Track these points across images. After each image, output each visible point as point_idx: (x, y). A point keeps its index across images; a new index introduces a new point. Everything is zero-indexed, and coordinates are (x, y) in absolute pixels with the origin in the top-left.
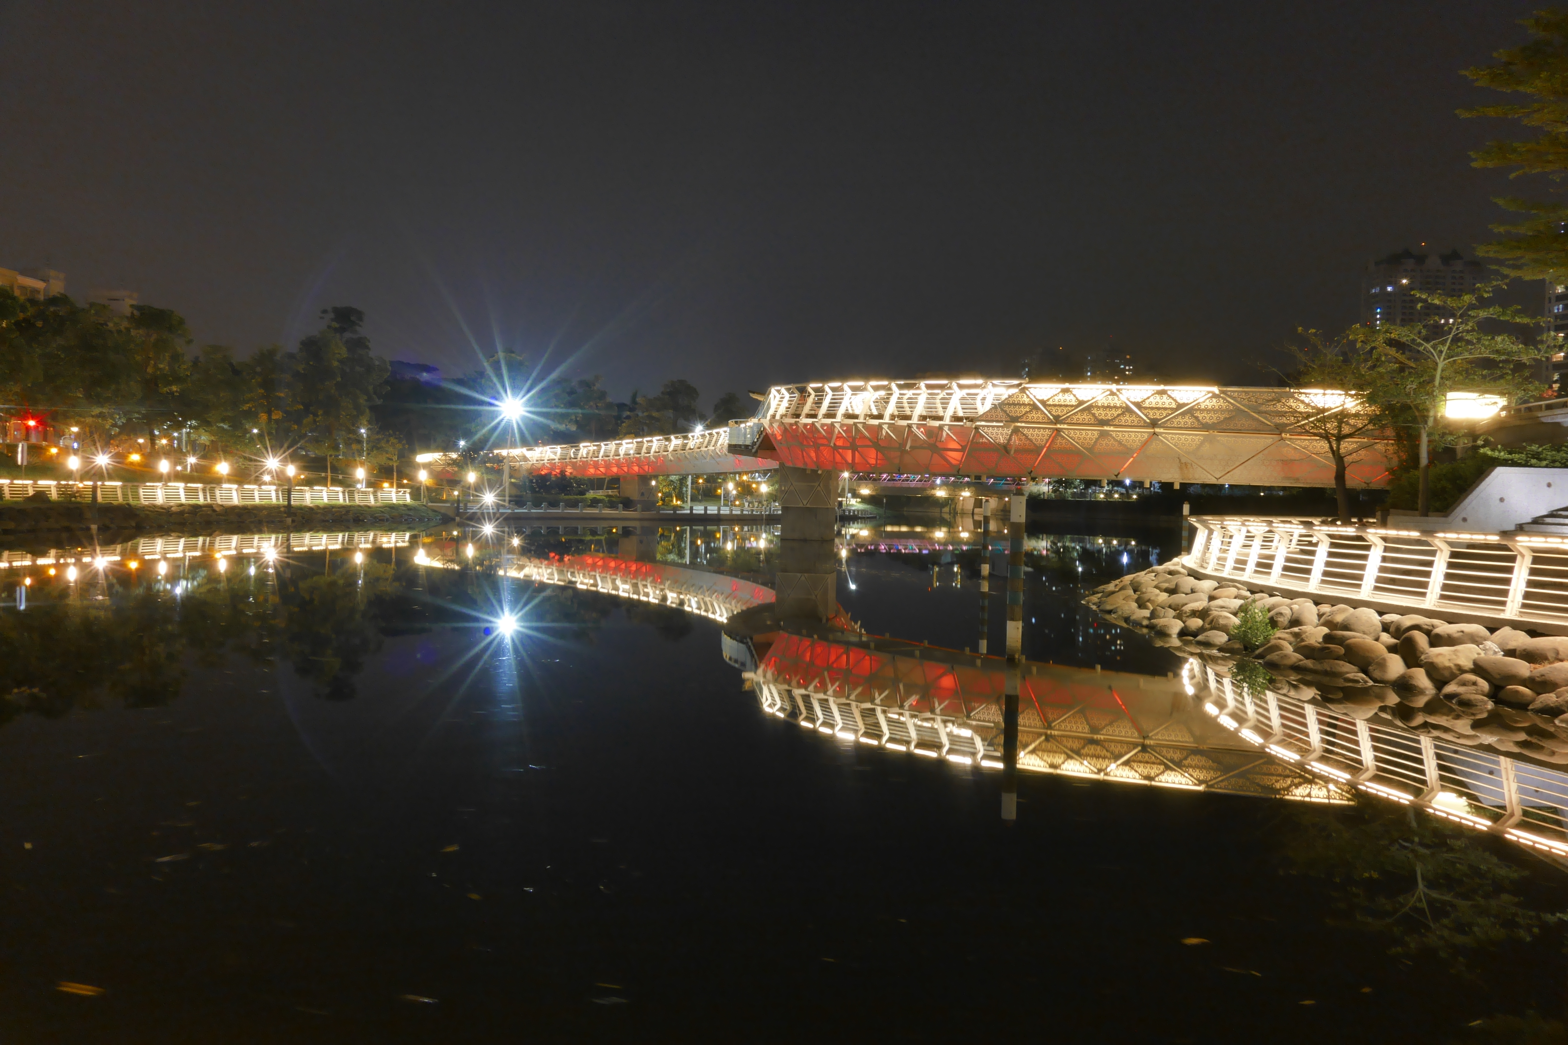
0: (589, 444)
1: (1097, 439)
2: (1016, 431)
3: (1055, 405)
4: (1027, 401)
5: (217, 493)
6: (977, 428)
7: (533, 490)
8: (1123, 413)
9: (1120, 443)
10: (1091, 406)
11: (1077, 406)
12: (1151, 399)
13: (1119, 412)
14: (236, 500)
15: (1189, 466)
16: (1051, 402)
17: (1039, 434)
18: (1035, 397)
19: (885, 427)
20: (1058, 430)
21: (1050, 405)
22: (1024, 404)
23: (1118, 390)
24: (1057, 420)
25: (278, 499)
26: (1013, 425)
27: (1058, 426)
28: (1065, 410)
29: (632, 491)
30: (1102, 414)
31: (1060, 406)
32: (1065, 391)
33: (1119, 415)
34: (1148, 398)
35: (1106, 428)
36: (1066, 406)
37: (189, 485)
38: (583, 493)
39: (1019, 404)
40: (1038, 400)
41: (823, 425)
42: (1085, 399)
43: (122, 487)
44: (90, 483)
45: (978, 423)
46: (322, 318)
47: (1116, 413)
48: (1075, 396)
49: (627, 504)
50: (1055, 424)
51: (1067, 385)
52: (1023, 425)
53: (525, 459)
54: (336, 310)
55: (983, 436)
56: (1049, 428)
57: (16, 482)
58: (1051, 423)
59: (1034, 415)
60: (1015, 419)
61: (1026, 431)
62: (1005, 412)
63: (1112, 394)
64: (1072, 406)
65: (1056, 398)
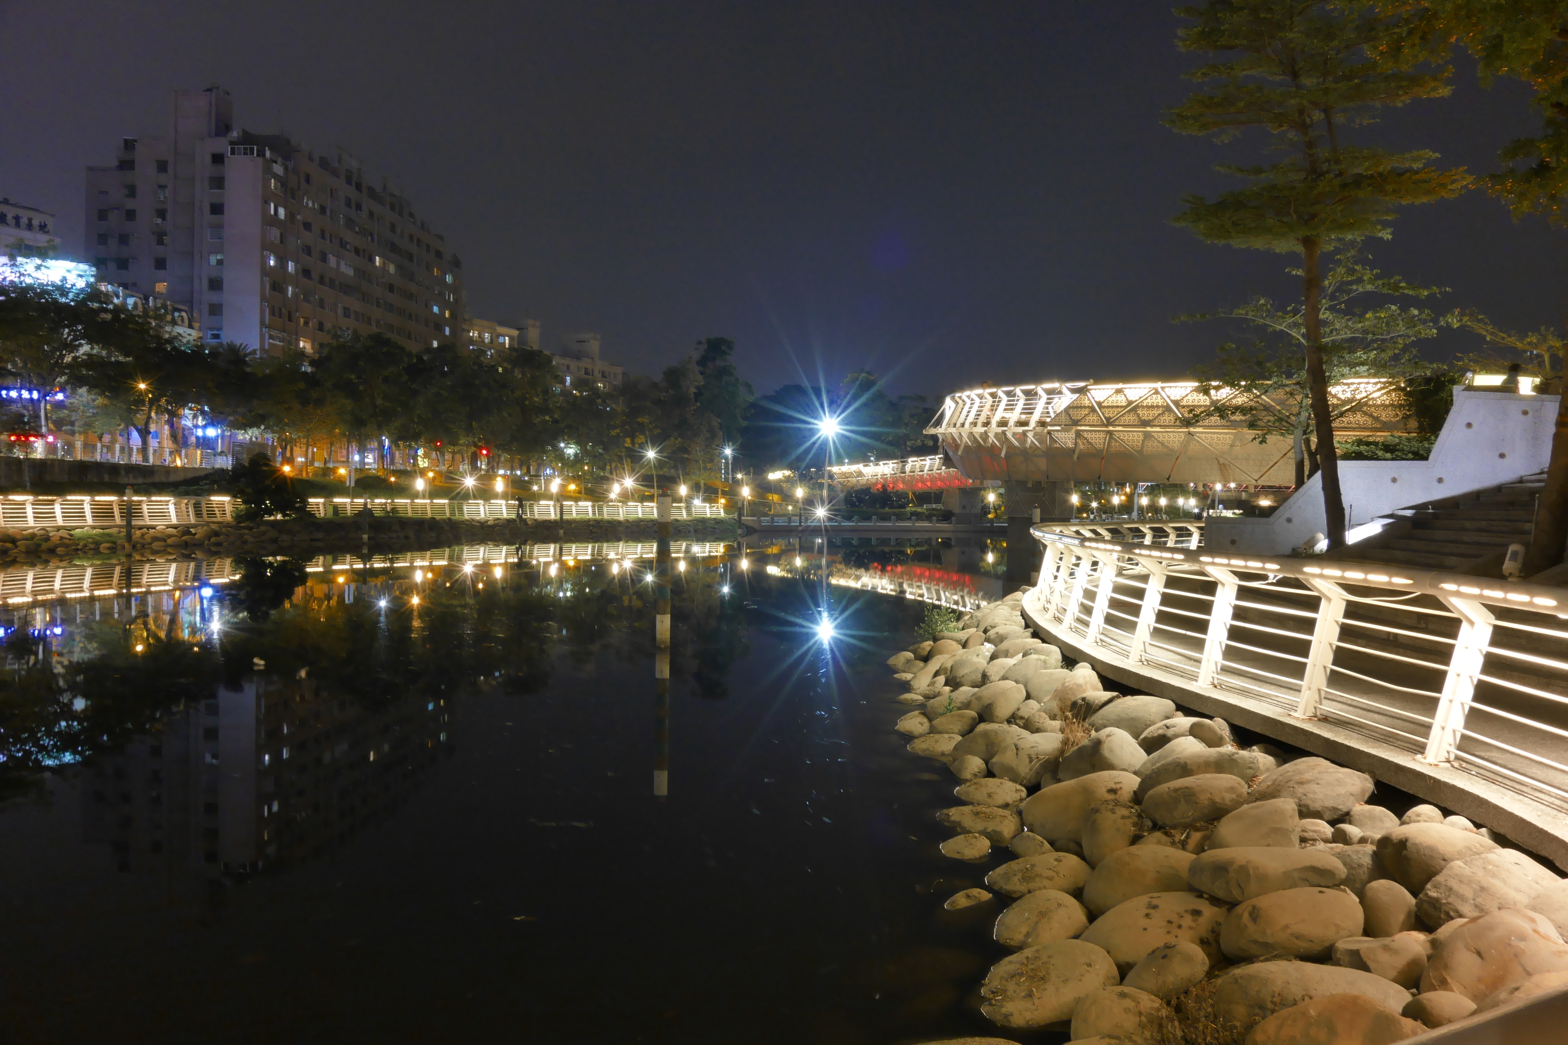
1: (1143, 441)
2: (1078, 434)
3: (1108, 407)
4: (1087, 403)
6: (1049, 433)
8: (1163, 413)
9: (1163, 444)
10: (1137, 406)
11: (1126, 407)
12: (1189, 397)
13: (1160, 411)
15: (1228, 467)
16: (1105, 404)
17: (1097, 438)
20: (1110, 433)
21: (1105, 407)
22: (1085, 407)
23: (1163, 388)
24: (1109, 422)
26: (1074, 428)
27: (1111, 428)
28: (1116, 410)
29: (954, 504)
30: (1144, 414)
31: (1113, 407)
32: (1119, 391)
33: (1159, 415)
34: (1187, 395)
35: (1149, 429)
36: (1117, 407)
39: (1081, 407)
42: (1134, 399)
45: (1049, 428)
47: (1156, 412)
48: (1125, 396)
50: (1107, 426)
51: (1120, 386)
52: (1087, 428)
55: (1056, 442)
56: (1103, 431)
58: (1103, 425)
59: (1092, 418)
61: (1085, 435)
62: (1069, 415)
63: (1157, 392)
64: (1122, 407)
65: (1110, 399)
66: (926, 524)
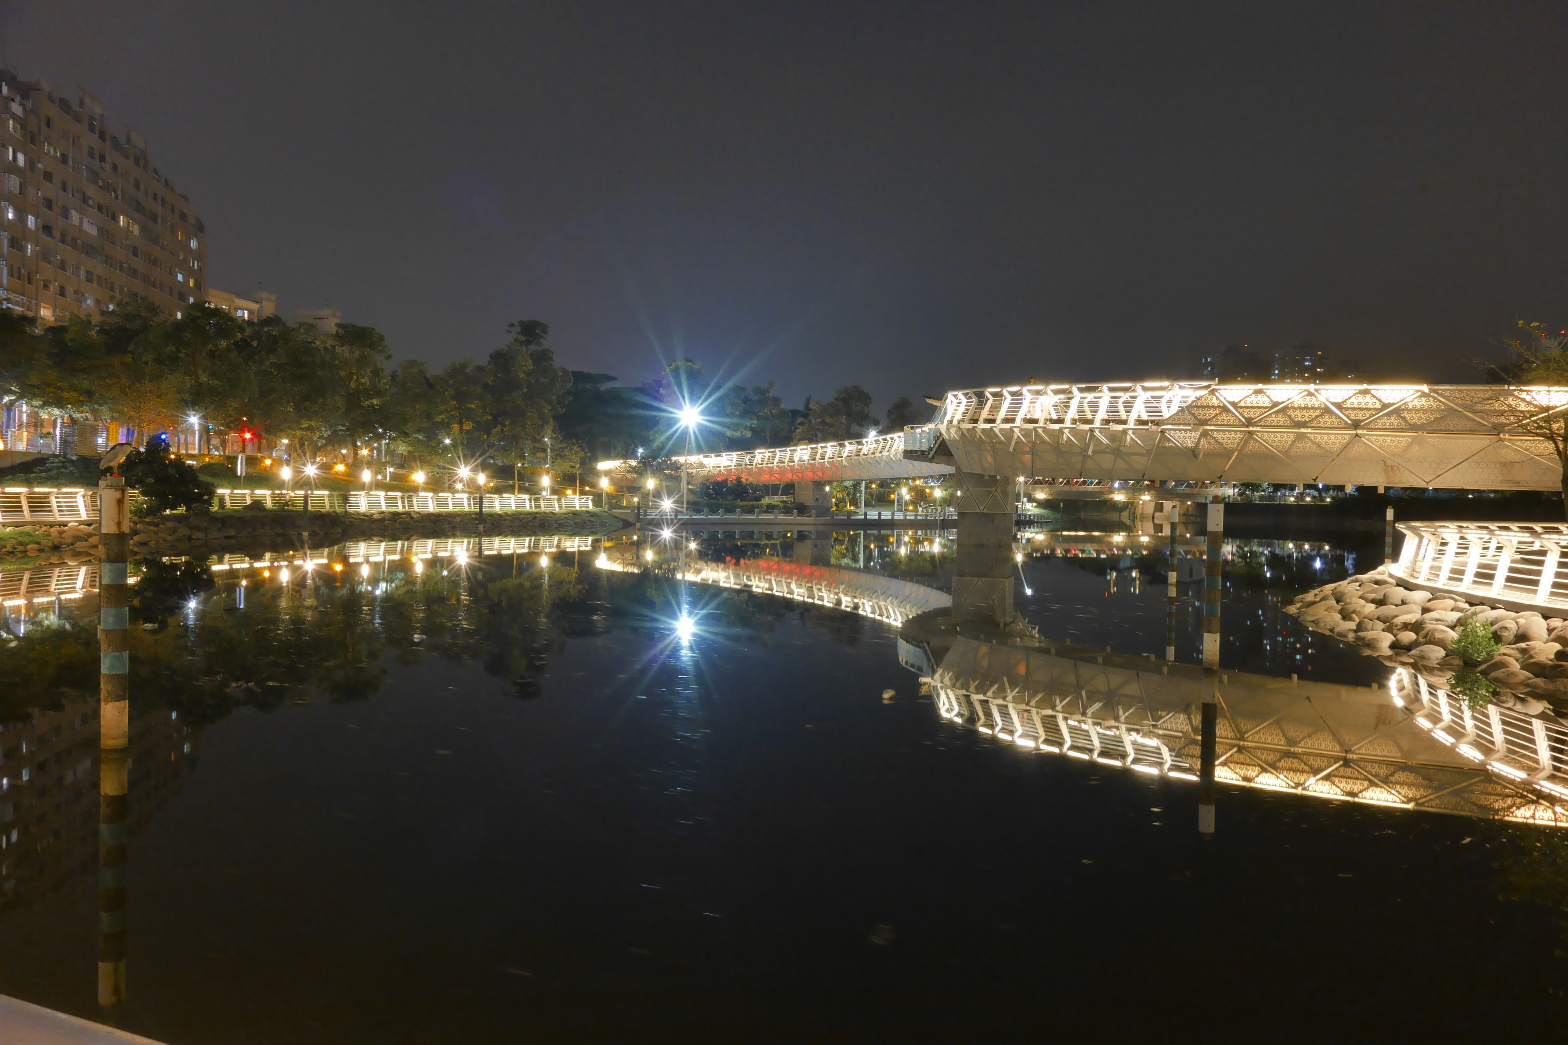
0: (764, 451)
1: (1293, 442)
2: (1205, 434)
3: (1247, 407)
4: (1216, 403)
5: (415, 500)
6: (1163, 432)
7: (710, 496)
8: (1322, 415)
9: (1318, 445)
10: (1286, 408)
11: (1271, 408)
12: (1353, 399)
13: (1318, 413)
14: (431, 508)
15: (1396, 469)
16: (1242, 404)
17: (1230, 438)
18: (1225, 398)
19: (1066, 431)
20: (1251, 433)
21: (1241, 407)
22: (1214, 407)
23: (1316, 390)
24: (1249, 422)
25: (470, 506)
26: (1202, 428)
27: (1251, 429)
28: (1258, 412)
29: (806, 497)
30: (1298, 416)
31: (1253, 407)
32: (1258, 392)
33: (1317, 417)
34: (1350, 398)
35: (1302, 430)
36: (1260, 408)
37: (389, 493)
38: (758, 499)
39: (1208, 407)
40: (1229, 402)
41: (1001, 430)
42: (1280, 401)
43: (330, 496)
44: (302, 492)
45: (1164, 427)
46: (509, 332)
47: (1314, 414)
48: (1268, 397)
49: (802, 509)
50: (1248, 427)
51: (1260, 386)
52: (1212, 428)
53: (701, 465)
54: (522, 324)
55: (1169, 440)
56: (1240, 431)
57: (235, 491)
58: (1243, 425)
59: (1225, 418)
60: (1204, 422)
61: (1215, 435)
62: (1193, 414)
63: (1310, 394)
64: (1266, 408)
65: (1248, 399)
66: (782, 517)
